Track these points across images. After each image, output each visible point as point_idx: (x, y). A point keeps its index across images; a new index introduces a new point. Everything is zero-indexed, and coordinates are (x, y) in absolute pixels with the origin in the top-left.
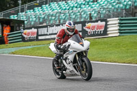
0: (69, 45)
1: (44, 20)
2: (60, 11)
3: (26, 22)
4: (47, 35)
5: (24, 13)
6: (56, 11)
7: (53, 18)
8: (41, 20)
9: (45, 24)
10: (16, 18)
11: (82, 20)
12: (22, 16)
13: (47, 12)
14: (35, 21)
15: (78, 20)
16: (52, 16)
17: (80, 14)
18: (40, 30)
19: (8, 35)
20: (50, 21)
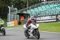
0: (31, 26)
1: (39, 14)
2: (46, 9)
3: (30, 15)
4: (40, 20)
5: (29, 11)
6: (44, 9)
7: (43, 13)
8: (37, 14)
9: (39, 16)
10: (26, 13)
11: (56, 14)
12: (29, 12)
13: (40, 10)
14: (35, 14)
15: (54, 14)
16: (42, 12)
17: (55, 11)
18: (37, 18)
19: (22, 21)
20: (41, 14)
